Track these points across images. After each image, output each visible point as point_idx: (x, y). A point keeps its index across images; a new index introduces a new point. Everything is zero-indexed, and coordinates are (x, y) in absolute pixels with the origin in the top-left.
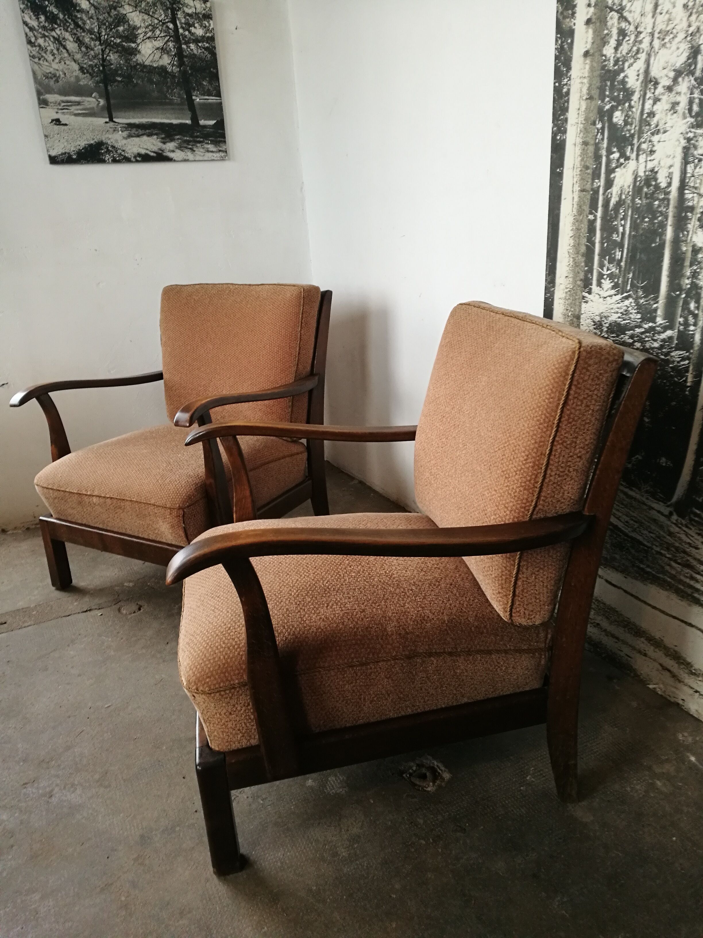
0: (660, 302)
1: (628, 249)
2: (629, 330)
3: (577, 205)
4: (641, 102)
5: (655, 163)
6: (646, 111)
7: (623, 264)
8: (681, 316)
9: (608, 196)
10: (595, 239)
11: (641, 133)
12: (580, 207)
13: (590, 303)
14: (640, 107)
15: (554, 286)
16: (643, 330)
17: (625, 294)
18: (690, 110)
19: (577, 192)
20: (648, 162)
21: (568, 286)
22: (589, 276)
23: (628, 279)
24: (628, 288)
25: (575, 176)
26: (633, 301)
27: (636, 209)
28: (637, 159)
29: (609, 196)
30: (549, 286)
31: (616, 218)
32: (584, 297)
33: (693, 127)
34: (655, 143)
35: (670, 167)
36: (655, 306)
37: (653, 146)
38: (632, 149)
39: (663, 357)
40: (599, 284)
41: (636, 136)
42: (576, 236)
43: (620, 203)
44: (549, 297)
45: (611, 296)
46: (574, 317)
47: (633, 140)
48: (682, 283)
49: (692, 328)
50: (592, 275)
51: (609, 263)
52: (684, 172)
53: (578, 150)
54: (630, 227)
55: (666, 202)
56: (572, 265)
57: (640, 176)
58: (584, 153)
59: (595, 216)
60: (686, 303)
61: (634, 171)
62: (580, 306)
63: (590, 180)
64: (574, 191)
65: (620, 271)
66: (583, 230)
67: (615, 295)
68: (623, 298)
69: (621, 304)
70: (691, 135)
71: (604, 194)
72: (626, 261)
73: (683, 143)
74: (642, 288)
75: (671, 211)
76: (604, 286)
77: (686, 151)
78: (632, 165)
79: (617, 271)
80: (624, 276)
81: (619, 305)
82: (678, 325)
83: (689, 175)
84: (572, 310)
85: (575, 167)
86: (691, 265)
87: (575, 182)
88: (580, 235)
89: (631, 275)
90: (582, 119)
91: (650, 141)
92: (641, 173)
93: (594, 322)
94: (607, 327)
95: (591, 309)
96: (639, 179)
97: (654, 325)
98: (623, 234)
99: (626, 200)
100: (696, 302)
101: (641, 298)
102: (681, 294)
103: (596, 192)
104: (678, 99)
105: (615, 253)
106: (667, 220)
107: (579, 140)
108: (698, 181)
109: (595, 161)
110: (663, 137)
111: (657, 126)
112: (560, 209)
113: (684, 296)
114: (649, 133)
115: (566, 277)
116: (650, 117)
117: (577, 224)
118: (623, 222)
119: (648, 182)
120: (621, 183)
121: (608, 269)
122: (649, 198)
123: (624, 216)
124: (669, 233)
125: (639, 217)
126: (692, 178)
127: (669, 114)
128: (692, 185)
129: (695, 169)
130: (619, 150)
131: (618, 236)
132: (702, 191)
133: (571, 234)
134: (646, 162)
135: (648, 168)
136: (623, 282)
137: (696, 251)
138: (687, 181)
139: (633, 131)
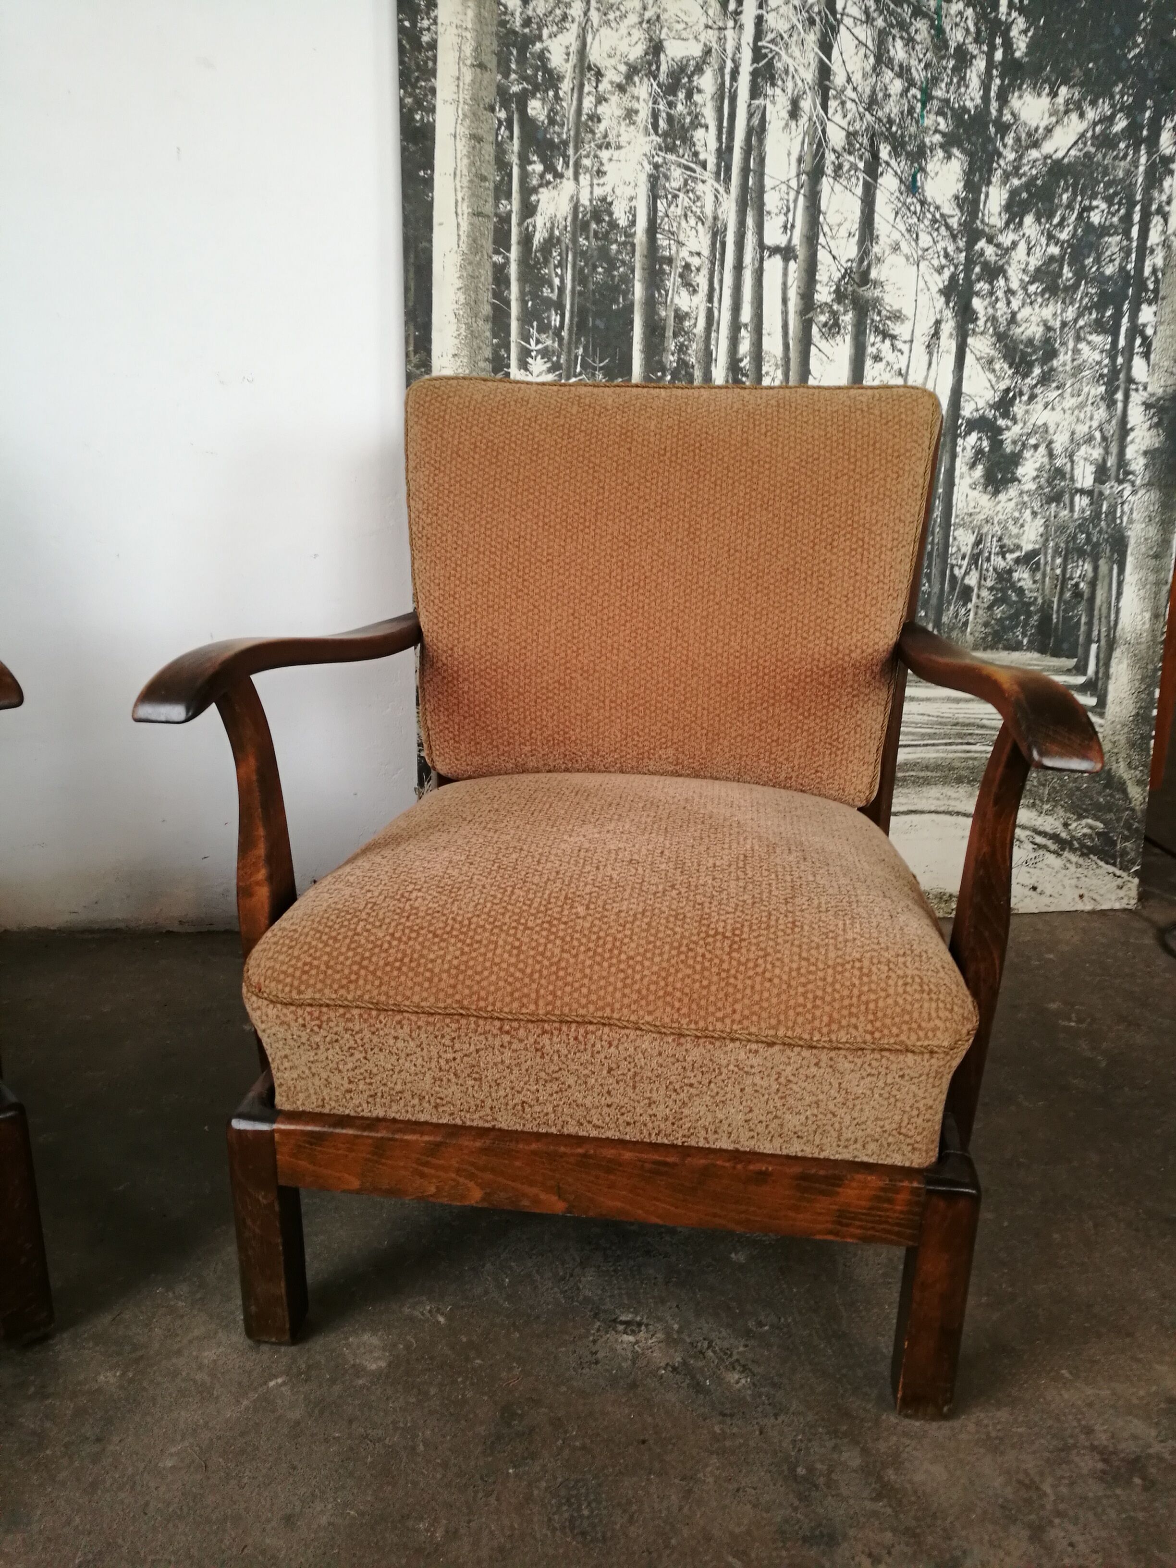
1: (572, 312)
3: (468, 237)
4: (575, 95)
5: (608, 189)
6: (585, 111)
7: (565, 334)
9: (527, 229)
10: (510, 293)
11: (579, 143)
12: (475, 241)
14: (575, 102)
17: (574, 380)
18: (655, 126)
19: (465, 216)
20: (595, 187)
21: (460, 371)
22: (503, 352)
23: (576, 357)
24: (578, 369)
25: (459, 188)
27: (580, 253)
28: (576, 178)
29: (531, 228)
30: (418, 372)
31: (546, 262)
33: (661, 149)
34: (605, 161)
35: (631, 199)
37: (602, 164)
38: (566, 164)
40: (523, 365)
41: (571, 145)
42: (470, 285)
43: (551, 242)
47: (565, 149)
48: (664, 360)
50: (508, 350)
51: (539, 332)
52: (653, 210)
53: (463, 146)
54: (573, 280)
55: (629, 247)
56: (466, 337)
57: (583, 206)
58: (474, 154)
59: (507, 259)
61: (572, 197)
63: (491, 200)
64: (460, 212)
65: (561, 344)
66: (483, 279)
70: (660, 160)
71: (520, 224)
72: (570, 330)
73: (648, 168)
74: (601, 368)
75: (638, 262)
76: (530, 368)
77: (654, 181)
78: (568, 186)
79: (556, 345)
80: (569, 352)
83: (660, 214)
85: (458, 172)
86: (675, 335)
87: (460, 199)
88: (477, 287)
89: (580, 351)
90: (465, 95)
91: (596, 156)
92: (585, 200)
96: (581, 209)
98: (561, 289)
99: (563, 239)
102: (664, 375)
103: (505, 219)
104: (636, 106)
105: (549, 318)
106: (633, 272)
107: (462, 130)
108: (675, 224)
109: (499, 169)
110: (616, 154)
111: (606, 136)
112: (430, 241)
113: (669, 378)
114: (592, 144)
115: (455, 355)
116: (592, 121)
117: (469, 268)
118: (559, 271)
119: (597, 215)
120: (551, 211)
121: (538, 342)
122: (600, 239)
123: (559, 262)
124: (638, 291)
125: (586, 265)
126: (666, 219)
127: (623, 124)
128: (666, 228)
129: (669, 206)
130: (543, 161)
131: (552, 291)
132: (682, 238)
133: (459, 283)
134: (592, 185)
135: (595, 195)
136: (568, 361)
137: (680, 317)
138: (659, 221)
139: (565, 136)
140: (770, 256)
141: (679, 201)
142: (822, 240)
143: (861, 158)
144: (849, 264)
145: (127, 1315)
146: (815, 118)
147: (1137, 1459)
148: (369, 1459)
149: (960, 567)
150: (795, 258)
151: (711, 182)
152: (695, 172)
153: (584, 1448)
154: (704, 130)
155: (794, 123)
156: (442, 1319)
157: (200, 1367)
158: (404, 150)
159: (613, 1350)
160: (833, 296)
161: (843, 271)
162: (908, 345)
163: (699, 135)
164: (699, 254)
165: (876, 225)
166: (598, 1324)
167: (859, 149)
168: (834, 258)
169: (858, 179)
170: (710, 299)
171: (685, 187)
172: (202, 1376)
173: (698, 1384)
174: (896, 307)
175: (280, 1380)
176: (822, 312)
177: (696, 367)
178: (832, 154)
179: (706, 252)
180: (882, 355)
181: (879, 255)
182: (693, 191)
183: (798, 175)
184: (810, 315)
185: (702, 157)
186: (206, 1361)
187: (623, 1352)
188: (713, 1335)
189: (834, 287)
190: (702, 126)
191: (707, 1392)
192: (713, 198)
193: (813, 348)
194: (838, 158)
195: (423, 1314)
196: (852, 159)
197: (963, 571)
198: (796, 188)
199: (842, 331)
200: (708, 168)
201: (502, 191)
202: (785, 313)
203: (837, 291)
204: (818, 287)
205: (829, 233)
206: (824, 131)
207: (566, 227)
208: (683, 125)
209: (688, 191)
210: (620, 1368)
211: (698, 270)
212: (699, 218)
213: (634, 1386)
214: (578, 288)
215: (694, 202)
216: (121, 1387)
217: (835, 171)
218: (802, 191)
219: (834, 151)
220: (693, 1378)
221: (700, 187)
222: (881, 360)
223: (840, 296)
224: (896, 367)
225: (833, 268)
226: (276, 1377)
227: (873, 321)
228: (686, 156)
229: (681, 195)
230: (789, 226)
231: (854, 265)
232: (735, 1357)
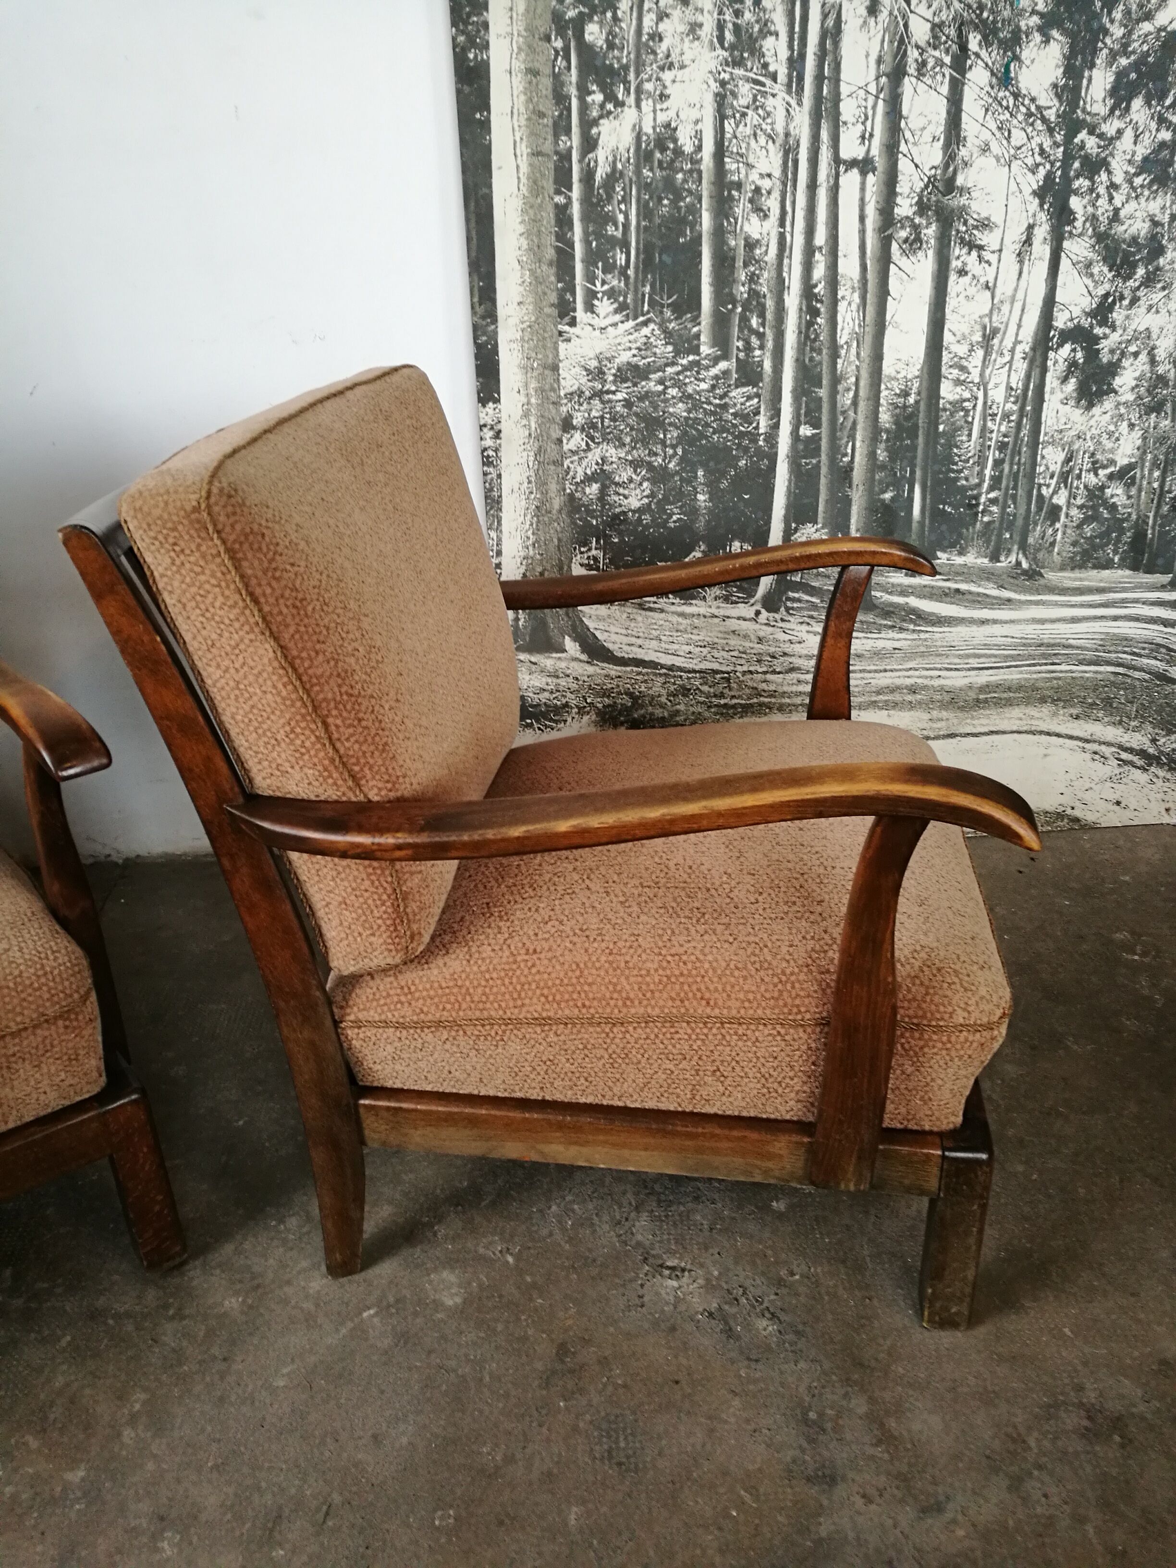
0: (703, 323)
1: (637, 249)
2: (655, 372)
3: (528, 178)
4: (635, 14)
5: (672, 114)
6: (646, 30)
7: (631, 272)
8: (739, 338)
9: (588, 164)
10: (573, 235)
11: (640, 67)
12: (535, 182)
13: (575, 341)
14: (634, 22)
15: (495, 320)
16: (680, 368)
17: (641, 319)
18: (721, 39)
19: (525, 157)
20: (658, 112)
21: (526, 318)
22: (568, 296)
23: (643, 295)
24: (646, 308)
25: (516, 128)
26: (656, 328)
27: (644, 186)
28: (638, 106)
29: (592, 164)
30: (484, 323)
31: (610, 198)
32: (560, 333)
33: (727, 65)
34: (668, 83)
35: (697, 122)
36: (695, 330)
37: (665, 87)
38: (627, 90)
39: (717, 401)
40: (590, 308)
41: (632, 69)
42: (533, 231)
43: (613, 177)
44: (487, 343)
45: (615, 325)
46: (545, 368)
47: (626, 75)
48: (734, 291)
49: (757, 353)
50: (574, 294)
51: (603, 272)
52: (720, 131)
53: (519, 82)
54: (638, 215)
55: (695, 175)
56: (530, 283)
57: (646, 134)
58: (531, 90)
59: (569, 198)
60: (744, 320)
61: (634, 126)
62: (556, 349)
63: (550, 138)
64: (518, 153)
65: (627, 284)
66: (545, 223)
67: (622, 322)
68: (637, 325)
69: (636, 334)
70: (726, 76)
71: (580, 161)
72: (637, 268)
73: (715, 87)
74: (669, 305)
75: (706, 190)
76: (597, 310)
77: (721, 101)
78: (629, 115)
79: (622, 284)
80: (636, 291)
81: (631, 337)
82: (735, 351)
83: (728, 136)
84: (540, 356)
85: (515, 111)
86: (746, 265)
87: (518, 139)
88: (539, 231)
89: (647, 289)
90: (520, 26)
91: (658, 79)
92: (648, 129)
93: (586, 370)
94: (614, 375)
95: (579, 351)
96: (644, 138)
97: (697, 358)
98: (626, 226)
99: (626, 172)
100: (758, 316)
101: (670, 321)
102: (735, 307)
103: (566, 157)
104: (700, 18)
105: (614, 257)
106: (700, 201)
107: (518, 65)
108: (744, 145)
109: (558, 103)
110: (680, 74)
111: (668, 56)
112: (490, 186)
113: (739, 310)
114: (654, 66)
115: (520, 303)
116: (653, 40)
117: (531, 212)
118: (623, 207)
119: (661, 144)
120: (612, 144)
121: (604, 283)
122: (665, 169)
123: (623, 197)
124: (706, 221)
125: (651, 198)
126: (734, 141)
127: (686, 40)
128: (735, 150)
129: (737, 127)
130: (603, 90)
131: (617, 229)
132: (751, 160)
133: (521, 229)
134: (655, 111)
135: (658, 121)
136: (635, 300)
137: (751, 245)
138: (726, 144)
139: (625, 61)
140: (846, 171)
141: (748, 120)
142: (903, 147)
143: (947, 51)
144: (933, 171)
145: (247, 1246)
146: (896, 12)
147: (1119, 1418)
148: (444, 1387)
149: (1048, 486)
150: (874, 170)
151: (782, 95)
152: (763, 85)
153: (625, 1386)
154: (774, 38)
155: (873, 19)
156: (510, 1259)
157: (307, 1297)
158: (459, 92)
159: (657, 1294)
160: (915, 208)
161: (926, 179)
162: (996, 255)
163: (768, 44)
164: (769, 176)
165: (963, 126)
166: (647, 1268)
167: (946, 42)
168: (917, 166)
169: (944, 75)
170: (782, 224)
171: (755, 106)
172: (308, 1306)
173: (730, 1329)
174: (984, 215)
175: (372, 1312)
176: (903, 227)
177: (768, 296)
178: (915, 50)
179: (777, 173)
180: (967, 269)
181: (966, 159)
182: (762, 107)
183: (877, 78)
184: (889, 232)
185: (772, 68)
186: (311, 1291)
187: (667, 1298)
188: (748, 1283)
189: (916, 199)
190: (771, 34)
191: (738, 1338)
192: (784, 113)
193: (892, 266)
194: (921, 54)
195: (494, 1254)
196: (937, 53)
197: (1051, 490)
198: (874, 93)
199: (924, 246)
200: (779, 81)
201: (562, 127)
202: (862, 232)
203: (920, 203)
204: (899, 200)
205: (911, 139)
206: (906, 26)
207: (629, 158)
208: (751, 35)
209: (757, 108)
210: (663, 1311)
211: (769, 193)
212: (770, 136)
213: (673, 1329)
214: (643, 223)
215: (764, 119)
216: (242, 1313)
217: (918, 70)
218: (882, 96)
219: (918, 47)
220: (726, 1323)
221: (770, 102)
222: (966, 273)
223: (922, 207)
224: (983, 280)
225: (916, 178)
226: (369, 1308)
227: (958, 231)
228: (755, 70)
229: (750, 112)
230: (867, 135)
231: (939, 172)
232: (765, 1304)
